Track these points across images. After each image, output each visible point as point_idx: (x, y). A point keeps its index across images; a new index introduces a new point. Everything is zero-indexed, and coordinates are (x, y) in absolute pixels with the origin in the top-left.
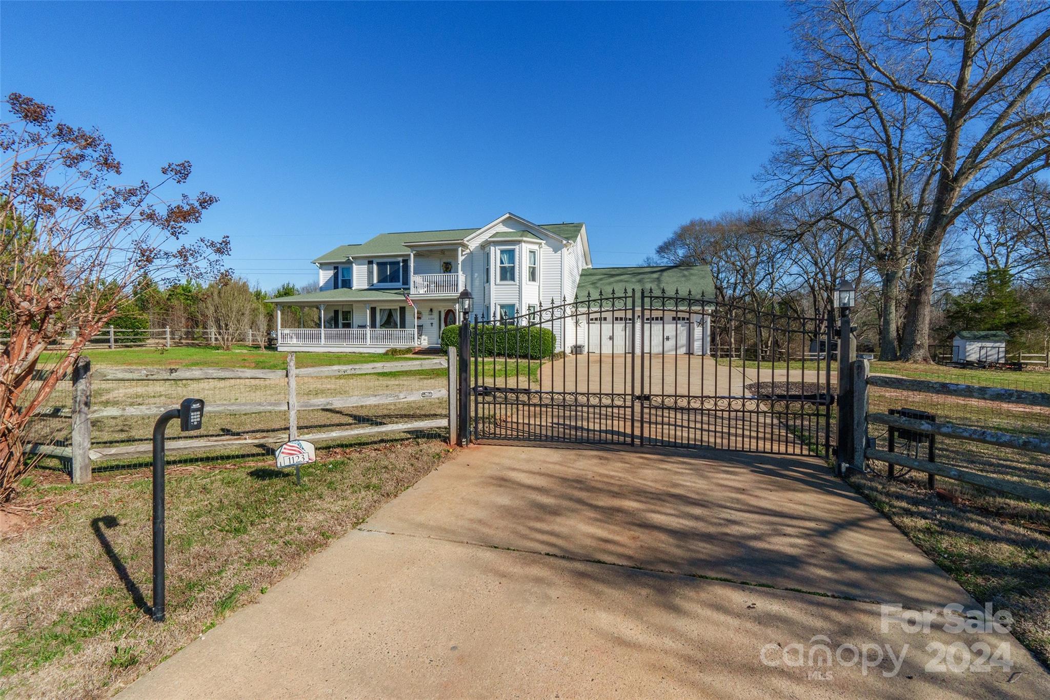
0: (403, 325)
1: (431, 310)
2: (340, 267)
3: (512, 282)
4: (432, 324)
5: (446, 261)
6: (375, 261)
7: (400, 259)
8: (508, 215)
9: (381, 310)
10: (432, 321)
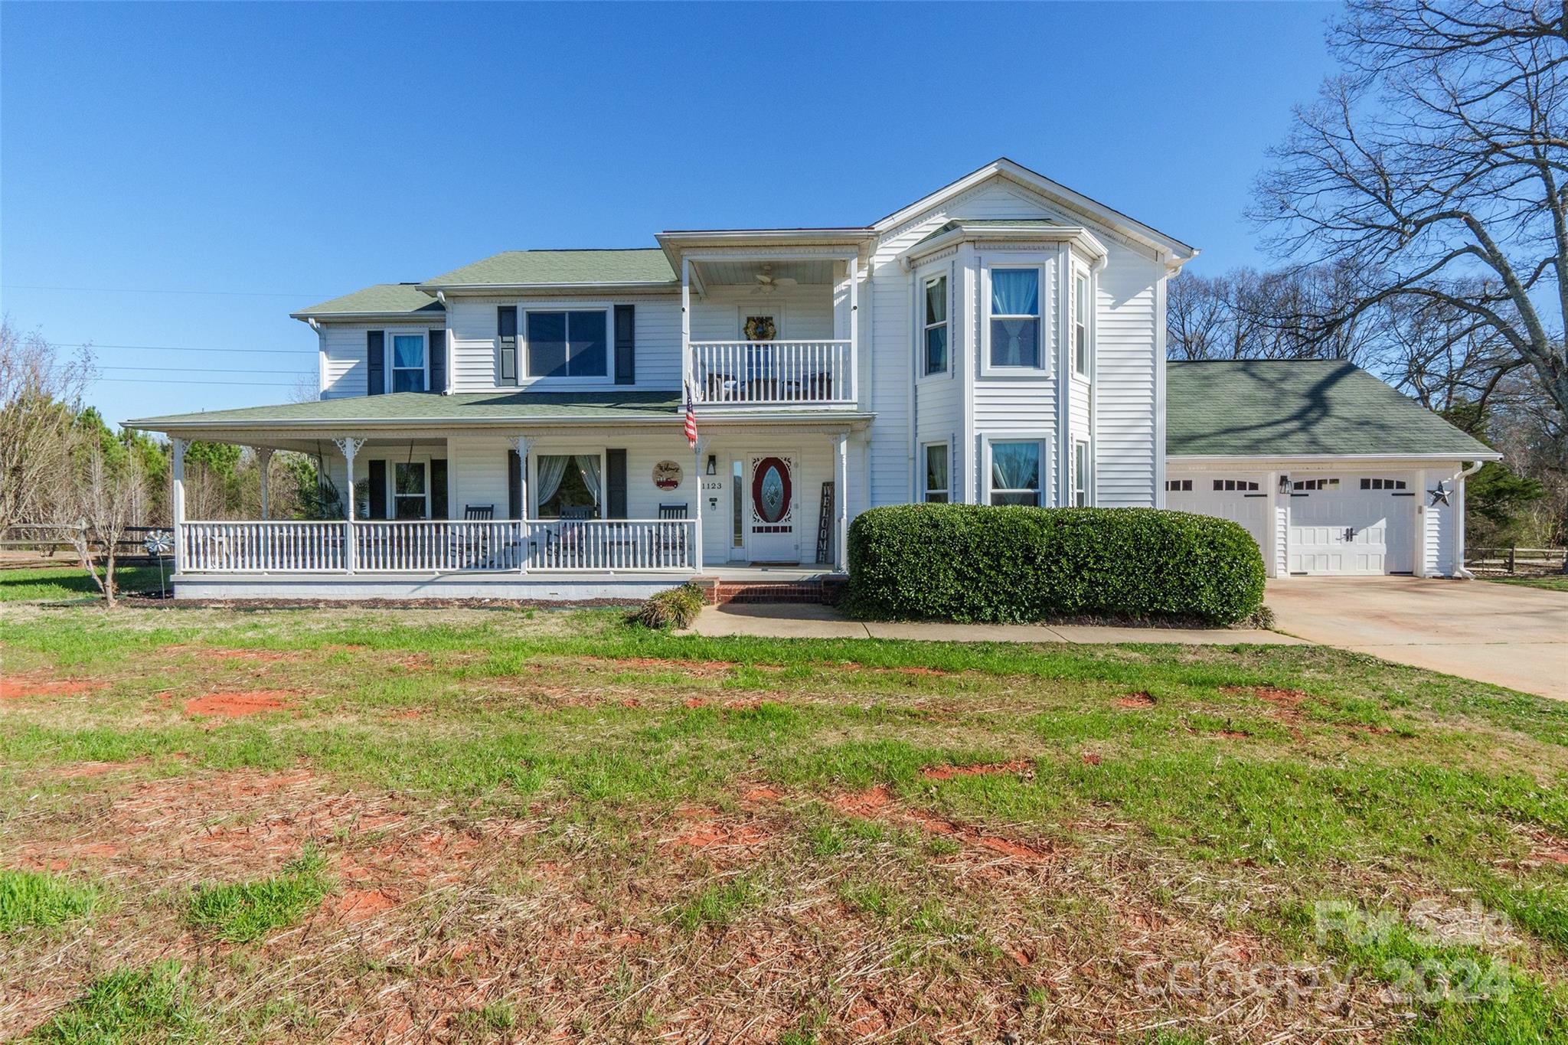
0: (618, 507)
1: (712, 459)
2: (390, 333)
3: (1029, 371)
4: (713, 501)
5: (755, 313)
6: (524, 307)
7: (608, 306)
8: (992, 170)
9: (540, 459)
10: (714, 493)
